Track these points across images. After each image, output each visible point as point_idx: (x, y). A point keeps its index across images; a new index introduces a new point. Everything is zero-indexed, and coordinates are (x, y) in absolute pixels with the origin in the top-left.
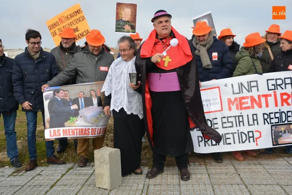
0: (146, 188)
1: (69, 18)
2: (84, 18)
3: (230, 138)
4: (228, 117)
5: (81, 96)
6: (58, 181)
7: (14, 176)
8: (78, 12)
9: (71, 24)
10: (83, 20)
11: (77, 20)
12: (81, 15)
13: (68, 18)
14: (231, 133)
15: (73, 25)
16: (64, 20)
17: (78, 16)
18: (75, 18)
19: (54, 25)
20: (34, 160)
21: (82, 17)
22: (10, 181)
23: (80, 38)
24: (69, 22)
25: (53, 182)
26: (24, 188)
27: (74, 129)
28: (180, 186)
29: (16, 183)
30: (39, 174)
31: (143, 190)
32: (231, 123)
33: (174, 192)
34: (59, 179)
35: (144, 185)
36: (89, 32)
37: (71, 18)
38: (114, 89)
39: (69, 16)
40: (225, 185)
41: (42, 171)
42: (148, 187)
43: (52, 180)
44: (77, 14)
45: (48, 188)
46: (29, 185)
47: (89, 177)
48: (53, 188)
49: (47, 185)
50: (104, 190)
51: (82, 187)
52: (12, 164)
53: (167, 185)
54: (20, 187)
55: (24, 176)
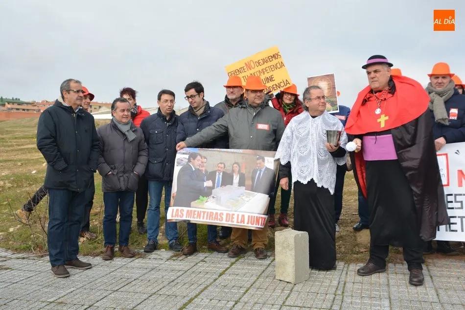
0: (341, 285)
1: (261, 64)
2: (282, 65)
3: (456, 224)
4: (456, 195)
5: (220, 169)
6: (227, 270)
7: (174, 260)
8: (275, 56)
9: (263, 71)
10: (281, 67)
11: (272, 67)
12: (279, 60)
13: (259, 63)
14: (459, 217)
15: (266, 73)
16: (253, 66)
17: (275, 62)
18: (270, 64)
19: (237, 71)
20: (193, 243)
21: (280, 63)
22: (169, 265)
23: (275, 90)
24: (260, 68)
25: (221, 270)
26: (188, 273)
27: (201, 211)
28: (389, 287)
29: (177, 267)
30: (202, 261)
31: (338, 287)
32: (460, 204)
33: (380, 292)
34: (228, 268)
35: (339, 282)
36: (289, 83)
37: (264, 63)
38: (298, 154)
39: (261, 61)
40: (455, 290)
41: (206, 257)
42: (345, 284)
43: (219, 268)
44: (274, 59)
45: (215, 276)
46: (194, 270)
47: (266, 269)
48: (222, 277)
49: (215, 273)
50: (286, 283)
51: (258, 279)
52: (171, 247)
53: (371, 284)
54: (183, 272)
55: (185, 261)
